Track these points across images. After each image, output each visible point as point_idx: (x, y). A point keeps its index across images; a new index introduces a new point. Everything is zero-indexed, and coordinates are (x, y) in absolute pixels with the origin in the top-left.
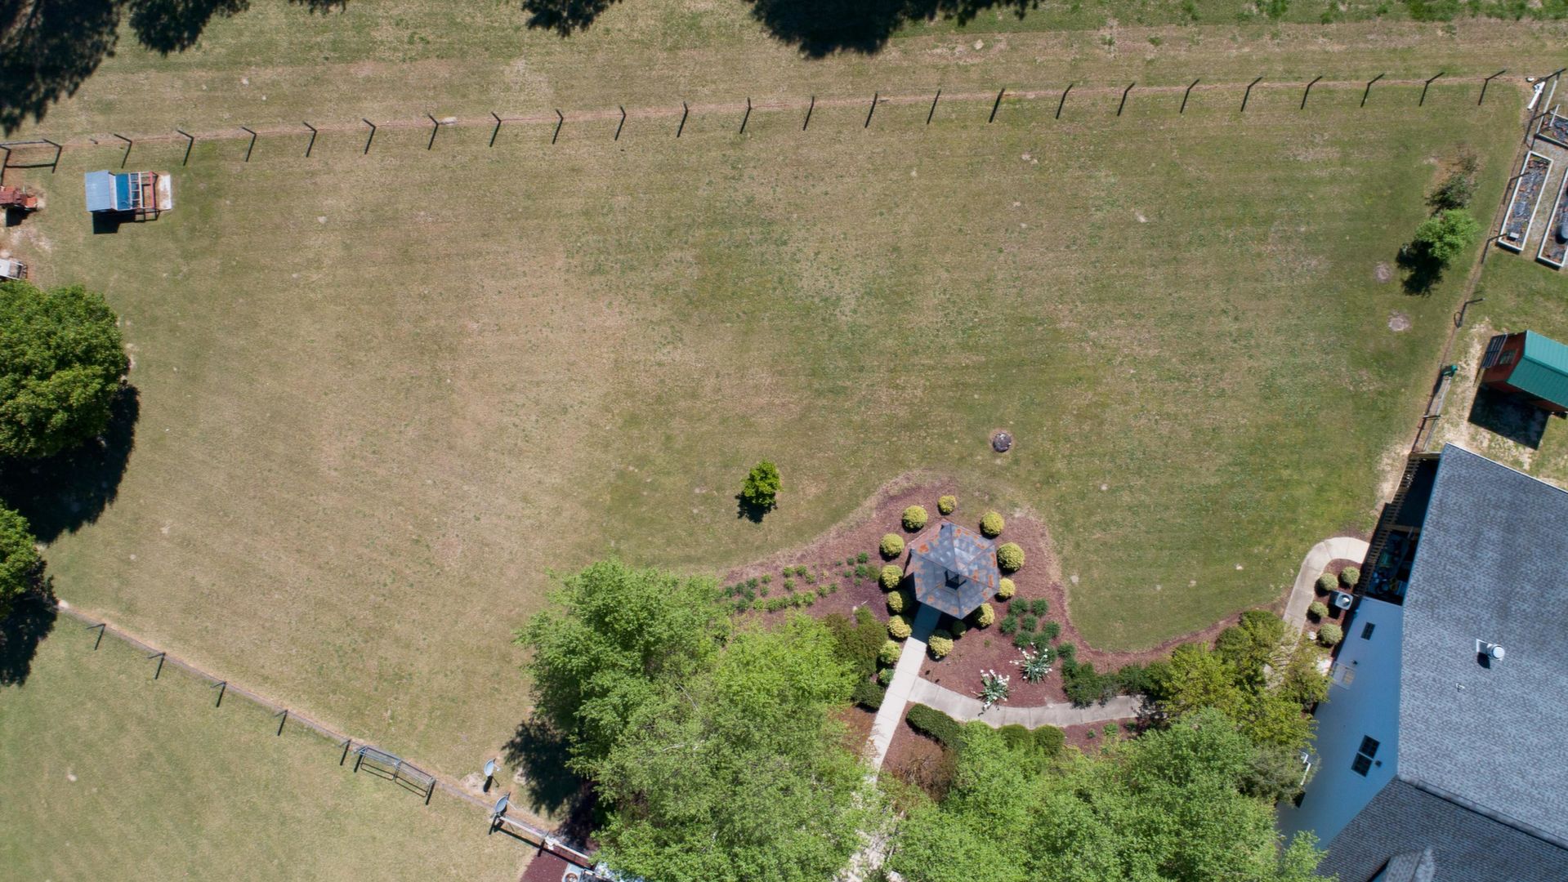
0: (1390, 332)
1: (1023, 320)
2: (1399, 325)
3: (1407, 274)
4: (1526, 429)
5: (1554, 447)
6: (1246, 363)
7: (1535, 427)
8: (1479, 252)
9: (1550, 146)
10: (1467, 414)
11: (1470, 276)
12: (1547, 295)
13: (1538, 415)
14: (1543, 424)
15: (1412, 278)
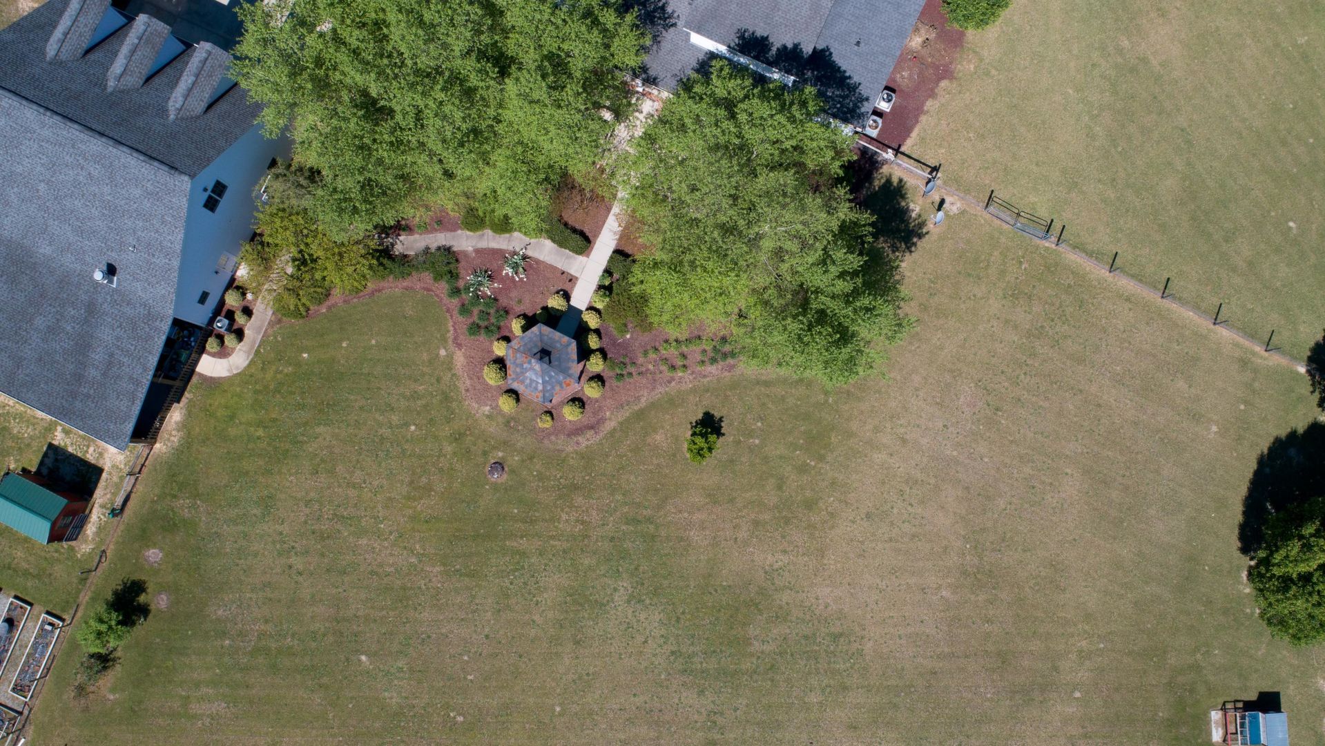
0: (161, 549)
1: (471, 575)
2: (153, 554)
3: (142, 598)
4: (56, 460)
5: (35, 444)
6: (285, 529)
7: (48, 461)
8: (79, 614)
9: (10, 705)
10: (104, 475)
11: (89, 594)
12: (26, 573)
13: (45, 471)
14: (42, 463)
15: (138, 595)
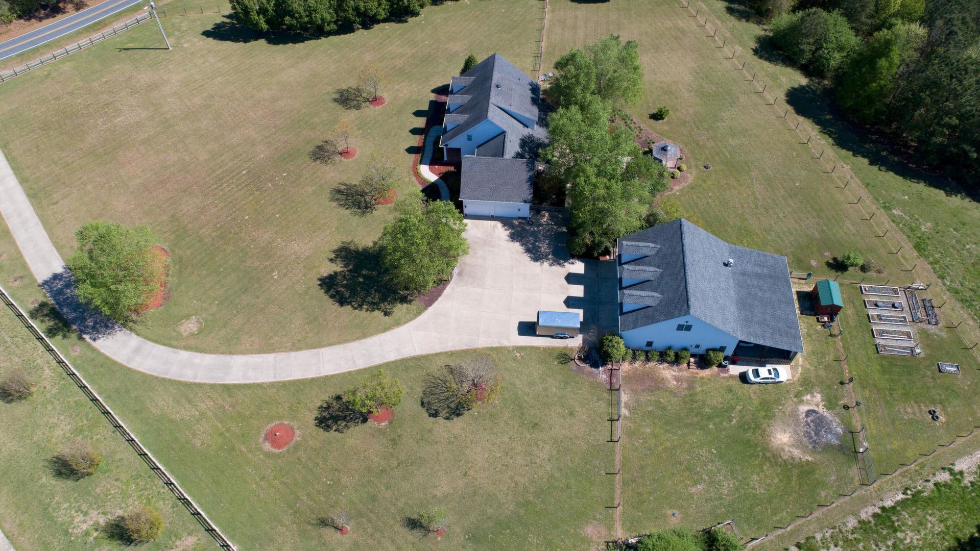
0: (810, 261)
2: (814, 263)
3: (831, 261)
4: (805, 310)
5: (806, 320)
6: (772, 222)
7: (808, 312)
8: (854, 281)
9: (905, 296)
10: (798, 290)
11: (844, 281)
12: (855, 307)
13: (813, 313)
14: (810, 315)
15: (831, 264)
